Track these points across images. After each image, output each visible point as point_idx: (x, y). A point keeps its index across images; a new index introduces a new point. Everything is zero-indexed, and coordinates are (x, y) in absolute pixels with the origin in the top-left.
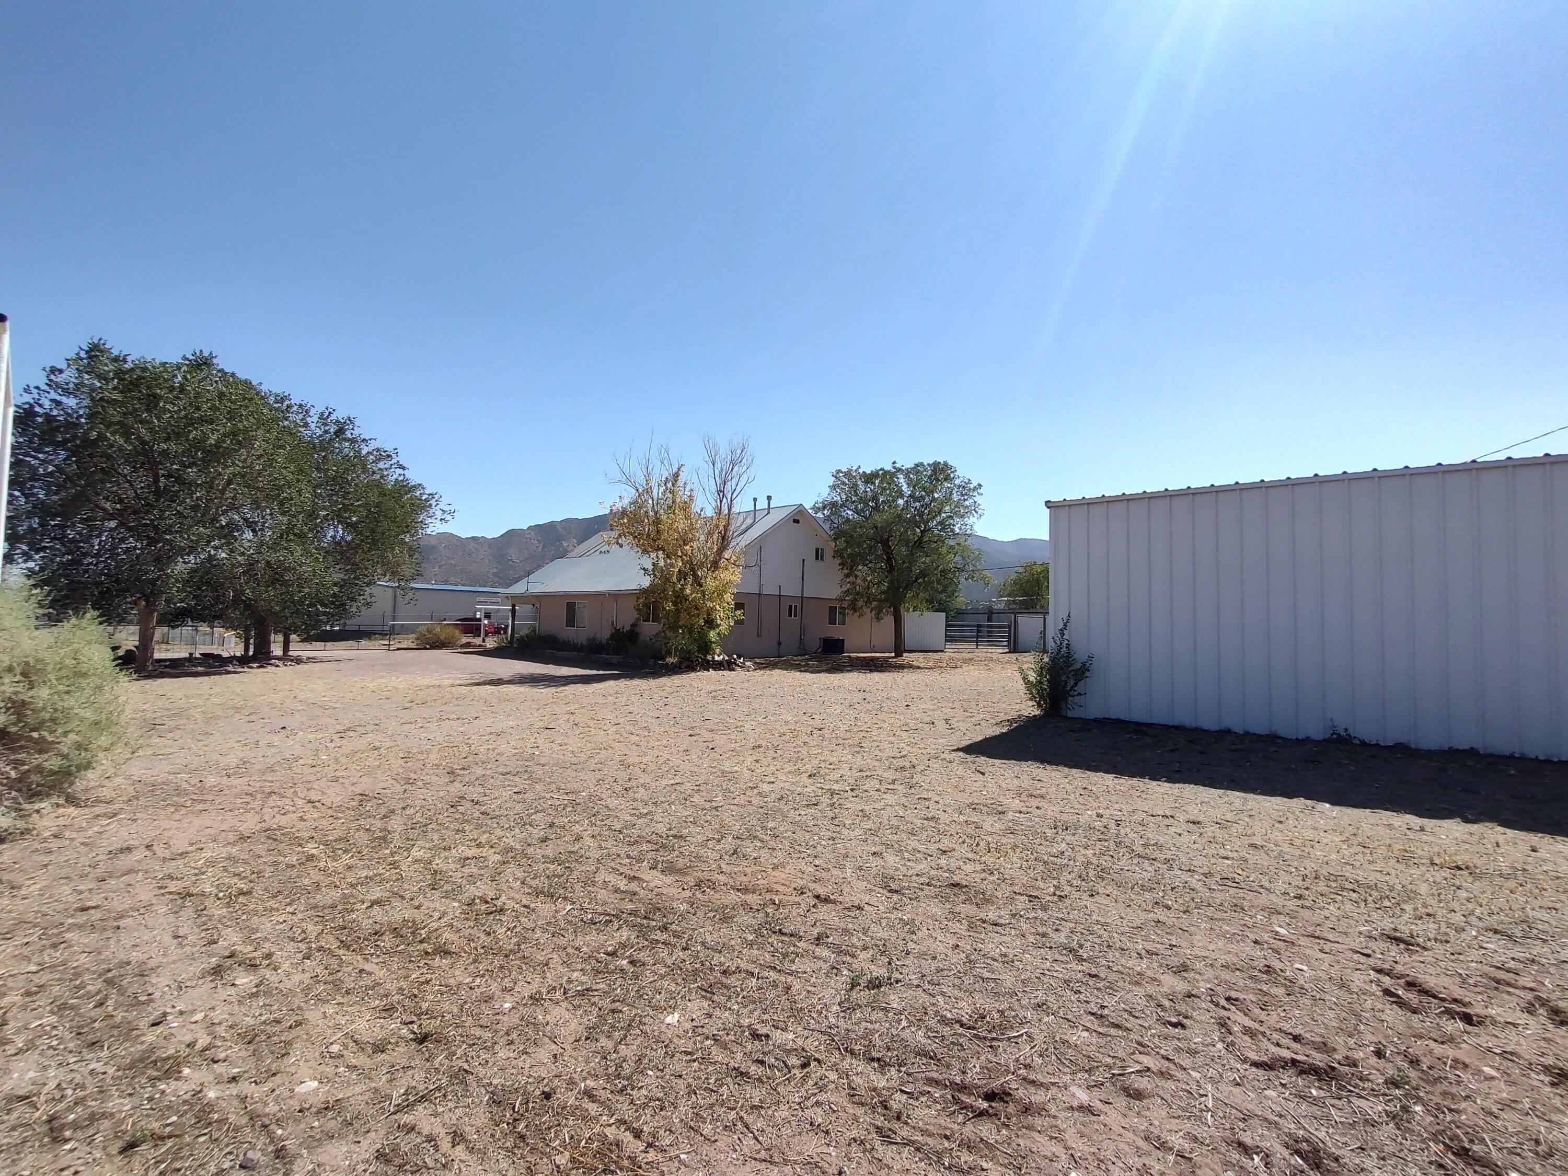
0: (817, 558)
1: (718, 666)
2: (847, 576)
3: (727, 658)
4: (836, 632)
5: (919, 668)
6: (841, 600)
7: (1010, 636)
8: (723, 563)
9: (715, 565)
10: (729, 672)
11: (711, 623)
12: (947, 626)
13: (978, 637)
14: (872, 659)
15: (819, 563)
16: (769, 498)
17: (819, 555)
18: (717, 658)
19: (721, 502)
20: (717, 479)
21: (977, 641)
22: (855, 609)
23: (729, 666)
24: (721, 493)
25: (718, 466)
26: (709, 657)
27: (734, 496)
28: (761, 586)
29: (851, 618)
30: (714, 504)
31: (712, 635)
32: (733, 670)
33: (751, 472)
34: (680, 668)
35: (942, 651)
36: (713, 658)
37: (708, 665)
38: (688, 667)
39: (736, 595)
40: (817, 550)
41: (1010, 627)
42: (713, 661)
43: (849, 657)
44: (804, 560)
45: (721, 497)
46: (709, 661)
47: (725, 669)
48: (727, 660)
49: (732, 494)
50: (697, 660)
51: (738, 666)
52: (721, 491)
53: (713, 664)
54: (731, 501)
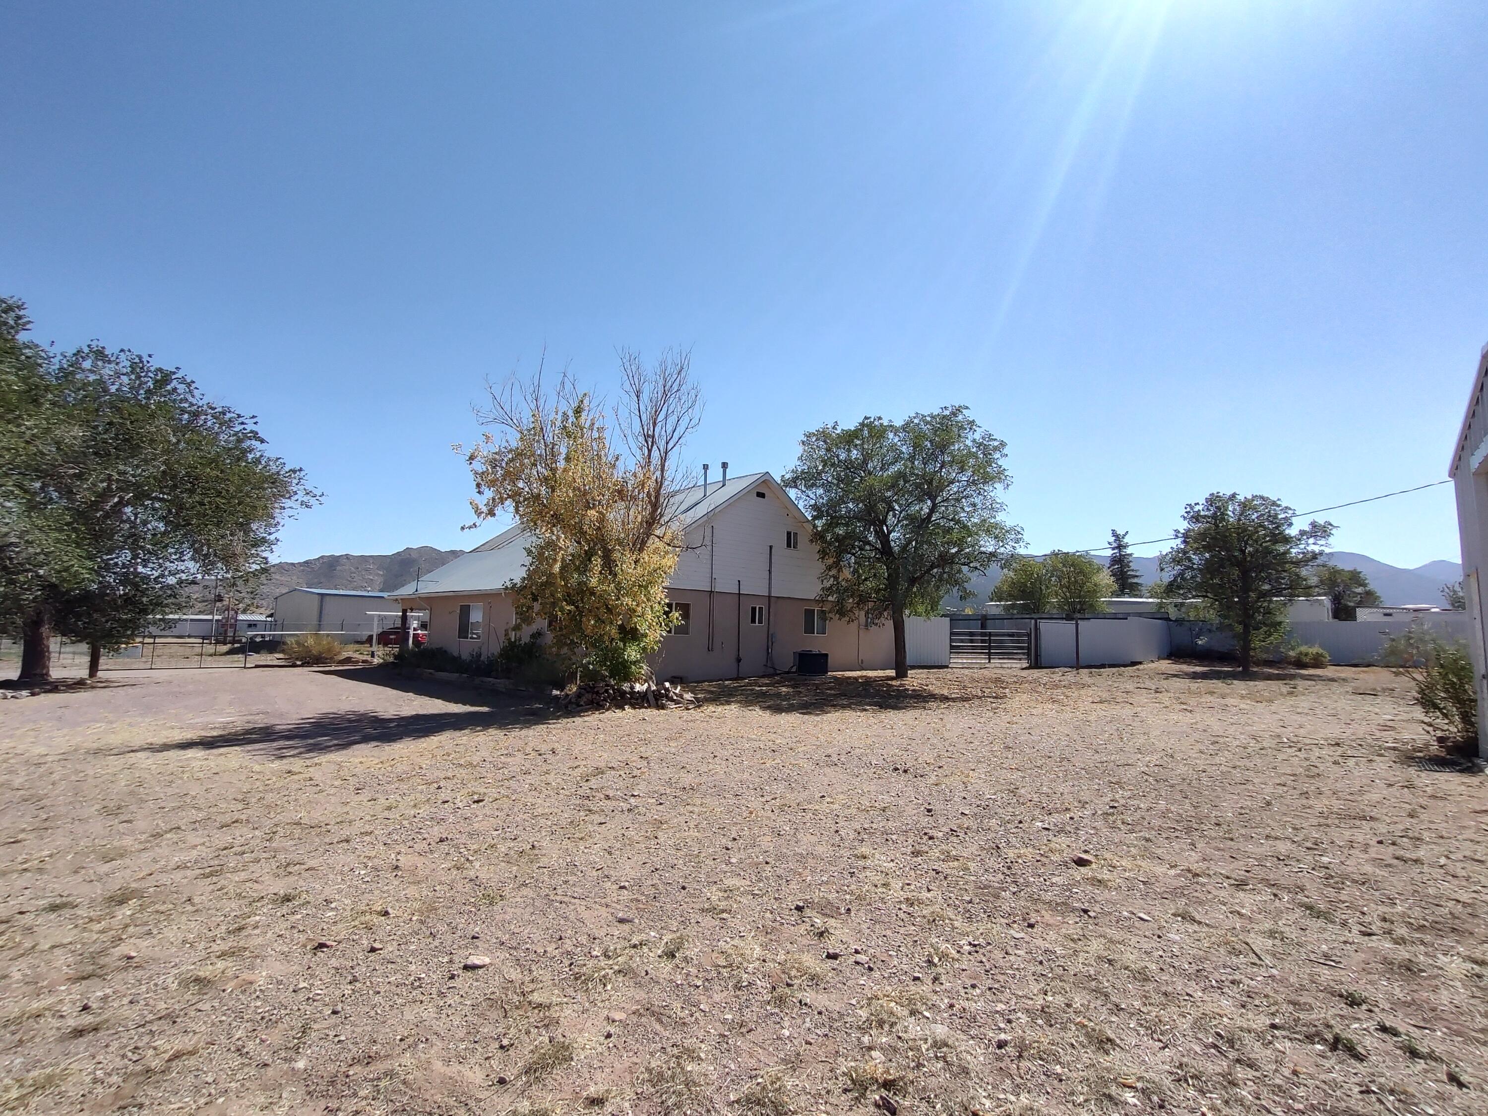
0: (789, 545)
1: (640, 701)
2: (829, 568)
3: (654, 688)
4: (816, 644)
6: (822, 601)
7: (1029, 648)
8: (653, 543)
9: (640, 544)
10: (655, 712)
11: (630, 634)
12: (952, 634)
13: (990, 648)
14: (868, 681)
15: (791, 551)
16: (725, 466)
17: (791, 541)
18: (638, 687)
19: (650, 451)
20: (644, 418)
21: (989, 654)
22: (842, 613)
23: (656, 700)
24: (650, 439)
25: (645, 397)
26: (626, 687)
27: (670, 446)
28: (712, 580)
29: (835, 625)
30: (638, 453)
31: (632, 653)
32: (663, 707)
33: (696, 412)
34: (579, 705)
35: (947, 667)
36: (632, 688)
37: (622, 700)
38: (592, 702)
39: (671, 591)
40: (789, 534)
41: (1029, 635)
42: (632, 693)
43: (835, 677)
44: (771, 547)
45: (650, 443)
46: (625, 692)
47: (649, 706)
48: (654, 691)
49: (667, 443)
50: (607, 691)
51: (672, 700)
52: (649, 436)
53: (630, 699)
54: (666, 453)
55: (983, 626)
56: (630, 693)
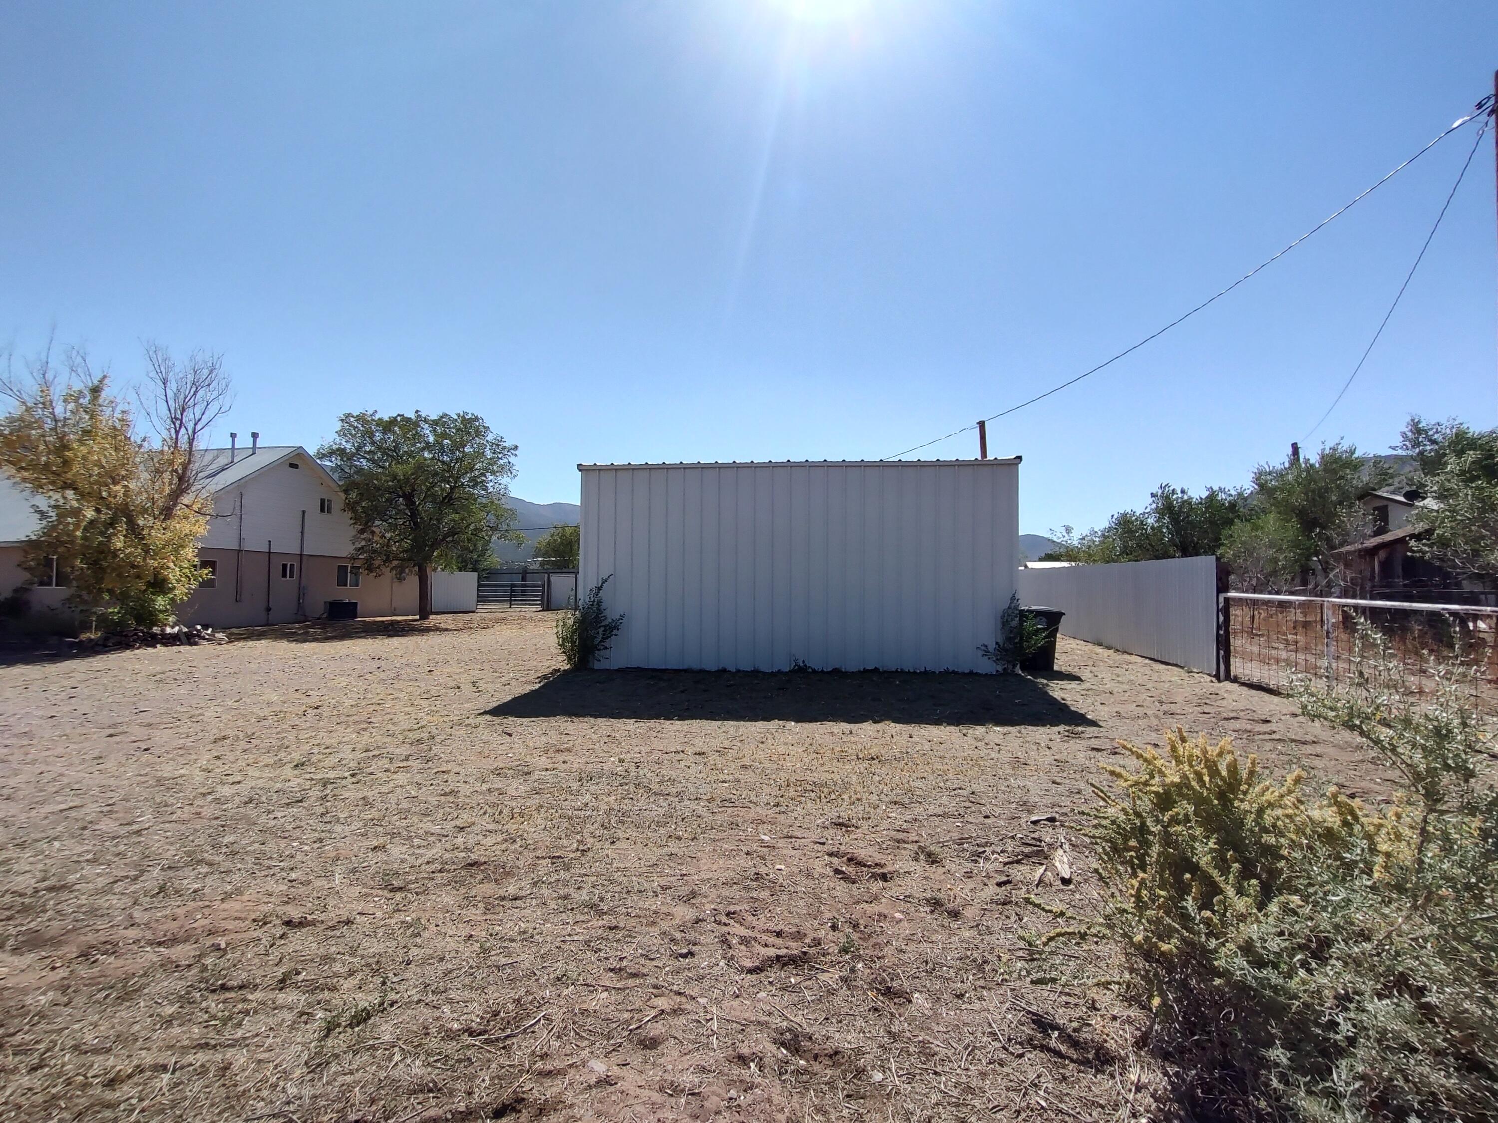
0: (322, 510)
1: (170, 640)
2: (362, 532)
3: (185, 630)
4: (346, 594)
5: (447, 630)
6: (353, 558)
7: (542, 596)
8: (178, 511)
9: (167, 513)
10: (188, 648)
11: (159, 585)
12: (479, 586)
13: (511, 596)
14: (393, 623)
15: (325, 515)
16: (255, 436)
17: (325, 506)
18: (168, 630)
19: (177, 432)
20: (171, 402)
21: (511, 601)
22: (370, 569)
23: (190, 639)
24: (177, 422)
25: (172, 386)
26: (156, 630)
27: (198, 427)
28: (241, 540)
29: (364, 578)
30: (165, 434)
31: (160, 602)
32: (196, 644)
33: (226, 400)
34: (105, 646)
35: (473, 612)
36: (163, 630)
37: (151, 641)
38: (119, 644)
39: (202, 552)
40: (323, 501)
41: (543, 586)
42: (163, 634)
43: (364, 622)
44: (304, 512)
45: (178, 426)
46: (156, 634)
47: (182, 644)
48: (185, 633)
49: (196, 424)
50: (136, 634)
51: (204, 638)
52: (177, 419)
53: (162, 639)
54: (194, 433)
55: (524, 579)
56: (161, 635)
